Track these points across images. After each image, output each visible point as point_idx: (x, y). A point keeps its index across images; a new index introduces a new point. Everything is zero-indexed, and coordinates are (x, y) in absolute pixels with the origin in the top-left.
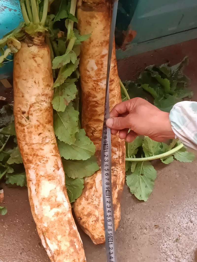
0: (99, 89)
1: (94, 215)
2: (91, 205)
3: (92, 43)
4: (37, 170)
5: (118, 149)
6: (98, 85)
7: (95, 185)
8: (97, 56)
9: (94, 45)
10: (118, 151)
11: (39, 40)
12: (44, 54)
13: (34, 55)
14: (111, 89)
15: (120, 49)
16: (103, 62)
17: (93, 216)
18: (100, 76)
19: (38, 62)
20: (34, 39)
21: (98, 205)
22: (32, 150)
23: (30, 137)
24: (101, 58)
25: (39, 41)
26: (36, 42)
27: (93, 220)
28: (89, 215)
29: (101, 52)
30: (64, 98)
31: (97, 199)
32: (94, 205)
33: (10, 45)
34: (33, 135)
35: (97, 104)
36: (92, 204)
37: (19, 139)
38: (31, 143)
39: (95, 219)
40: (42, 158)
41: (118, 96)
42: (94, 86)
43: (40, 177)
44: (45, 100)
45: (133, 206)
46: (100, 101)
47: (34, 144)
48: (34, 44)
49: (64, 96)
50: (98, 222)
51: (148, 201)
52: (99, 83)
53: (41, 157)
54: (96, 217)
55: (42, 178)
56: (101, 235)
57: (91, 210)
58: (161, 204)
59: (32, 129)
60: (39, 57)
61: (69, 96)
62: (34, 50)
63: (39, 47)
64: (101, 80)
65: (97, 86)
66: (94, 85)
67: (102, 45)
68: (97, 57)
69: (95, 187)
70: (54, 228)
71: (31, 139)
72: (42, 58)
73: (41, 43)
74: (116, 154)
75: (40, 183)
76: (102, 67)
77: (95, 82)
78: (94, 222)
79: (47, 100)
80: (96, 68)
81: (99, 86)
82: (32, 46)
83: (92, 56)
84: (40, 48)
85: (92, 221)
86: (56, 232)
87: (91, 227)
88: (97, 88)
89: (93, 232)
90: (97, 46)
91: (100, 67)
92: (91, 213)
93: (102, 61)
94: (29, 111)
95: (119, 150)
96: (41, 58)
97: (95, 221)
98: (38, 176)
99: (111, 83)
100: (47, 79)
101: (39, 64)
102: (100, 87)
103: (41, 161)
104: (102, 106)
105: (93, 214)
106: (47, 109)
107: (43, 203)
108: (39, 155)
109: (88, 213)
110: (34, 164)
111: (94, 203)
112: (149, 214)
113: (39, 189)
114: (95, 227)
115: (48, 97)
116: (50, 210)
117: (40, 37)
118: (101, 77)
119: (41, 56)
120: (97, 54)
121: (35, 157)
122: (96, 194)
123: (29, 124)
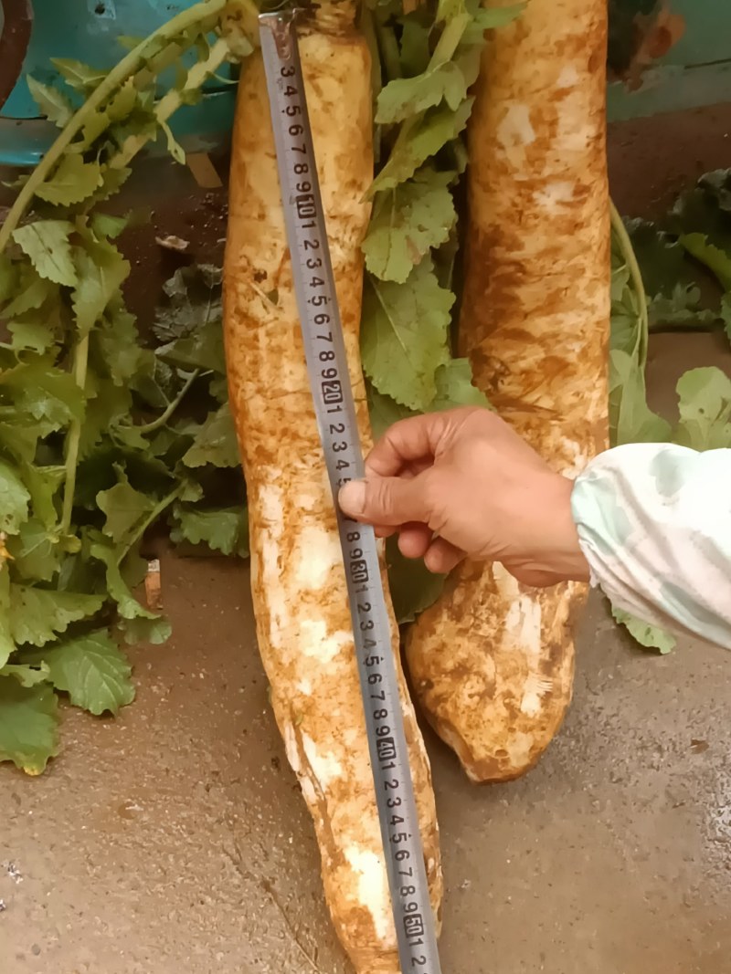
0: (536, 217)
1: (478, 674)
2: (469, 639)
3: (524, 42)
4: (291, 491)
5: (582, 448)
6: (530, 200)
7: (491, 569)
8: (538, 91)
9: (532, 50)
10: (581, 453)
11: (337, 15)
12: (349, 69)
13: (315, 69)
14: (579, 220)
15: (619, 82)
16: (560, 114)
17: (474, 678)
18: (542, 166)
19: (328, 96)
20: (319, 12)
21: (495, 638)
22: (278, 413)
23: (277, 367)
24: (551, 100)
25: (337, 20)
26: (324, 21)
27: (473, 691)
28: (462, 671)
29: (553, 77)
30: (407, 238)
31: (494, 619)
32: (482, 637)
33: (230, 24)
34: (284, 361)
35: (520, 274)
36: (476, 635)
37: (235, 373)
38: (276, 388)
39: (480, 687)
40: (311, 448)
41: (599, 248)
42: (515, 205)
43: (299, 515)
44: (340, 235)
45: (619, 666)
46: (535, 261)
47: (286, 393)
48: (318, 30)
49: (406, 231)
50: (491, 698)
51: (674, 653)
52: (536, 195)
53: (307, 444)
54: (484, 680)
55: (306, 518)
56: (498, 748)
57: (469, 654)
58: (720, 667)
59: (285, 338)
60: (332, 75)
61: (425, 233)
62: (317, 50)
63: (335, 38)
64: (544, 182)
65: (528, 204)
66: (518, 200)
67: (560, 53)
68: (537, 96)
69: (491, 575)
70: (334, 701)
71: (278, 376)
72: (341, 81)
73: (341, 27)
74: (573, 464)
75: (297, 537)
76: (553, 135)
77: (523, 191)
78: (476, 699)
79: (346, 239)
80: (529, 136)
81: (537, 205)
82: (311, 34)
83: (521, 90)
84: (338, 43)
85: (471, 696)
86: (341, 715)
87: (465, 716)
88: (526, 213)
89: (470, 733)
90: (542, 55)
91: (547, 134)
92: (468, 665)
93: (554, 111)
94: (280, 271)
95: (585, 451)
96: (336, 80)
97: (481, 696)
98: (294, 512)
99: (579, 198)
100: (351, 162)
101: (330, 104)
102: (537, 210)
103: (308, 457)
104: (540, 280)
105: (475, 670)
106: (344, 268)
107: (303, 608)
108: (301, 433)
109: (457, 665)
110: (283, 465)
111: (481, 633)
112: (675, 701)
113: (290, 557)
114: (480, 716)
115: (349, 228)
116: (324, 634)
117: (340, 4)
118: (547, 172)
119: (338, 74)
120: (538, 83)
121: (286, 440)
122: (489, 600)
123: (276, 319)
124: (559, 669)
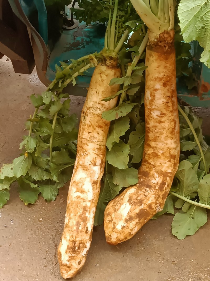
0: (152, 117)
1: (111, 216)
2: (113, 208)
3: (149, 76)
4: (79, 159)
5: (159, 176)
6: (151, 113)
7: (124, 195)
8: (151, 88)
9: (150, 79)
10: (158, 178)
11: (111, 63)
12: (109, 74)
13: (102, 72)
14: (161, 121)
15: (196, 97)
16: (156, 94)
17: (110, 216)
18: (152, 106)
19: (103, 78)
20: (107, 61)
21: (117, 209)
22: (81, 142)
23: (83, 132)
24: (154, 91)
25: (110, 64)
26: (108, 63)
27: (109, 220)
28: (109, 214)
29: (154, 86)
30: (117, 113)
31: (119, 205)
32: (115, 208)
33: (91, 61)
34: (84, 131)
35: (149, 130)
36: (114, 207)
38: (82, 137)
39: (110, 219)
40: (85, 151)
42: (148, 114)
43: (79, 165)
44: (100, 108)
45: (166, 237)
46: (151, 128)
47: (83, 139)
48: (106, 65)
50: (111, 222)
51: (182, 240)
52: (152, 112)
53: (84, 150)
54: (111, 218)
55: (80, 166)
56: (110, 234)
57: (111, 211)
58: (192, 248)
59: (85, 126)
60: (105, 74)
61: (122, 113)
62: (103, 69)
63: (108, 67)
64: (153, 109)
65: (150, 114)
66: (149, 113)
67: (156, 80)
68: (151, 89)
69: (123, 197)
70: (72, 206)
71: (83, 134)
72: (106, 76)
73: (111, 65)
74: (155, 179)
75: (77, 169)
76: (154, 99)
77: (149, 111)
78: (109, 221)
79: (102, 109)
80: (150, 98)
81: (152, 115)
82: (104, 65)
83: (148, 87)
84: (109, 68)
85: (108, 220)
87: (106, 224)
88: (150, 116)
89: (106, 229)
90: (152, 80)
91: (153, 98)
92: (110, 213)
93: (154, 93)
94: (86, 112)
95: (160, 178)
96: (105, 75)
97: (110, 221)
98: (78, 164)
99: (162, 116)
100: (106, 93)
101: (103, 80)
102: (152, 116)
103: (84, 153)
104: (152, 133)
105: (111, 215)
106: (99, 115)
107: (73, 185)
108: (84, 148)
110: (80, 154)
111: (115, 207)
114: (108, 226)
115: (103, 107)
116: (75, 192)
117: (111, 61)
118: (153, 107)
119: (106, 74)
120: (151, 87)
121: (81, 148)
122: (120, 201)
123: (84, 122)
124: (130, 223)
